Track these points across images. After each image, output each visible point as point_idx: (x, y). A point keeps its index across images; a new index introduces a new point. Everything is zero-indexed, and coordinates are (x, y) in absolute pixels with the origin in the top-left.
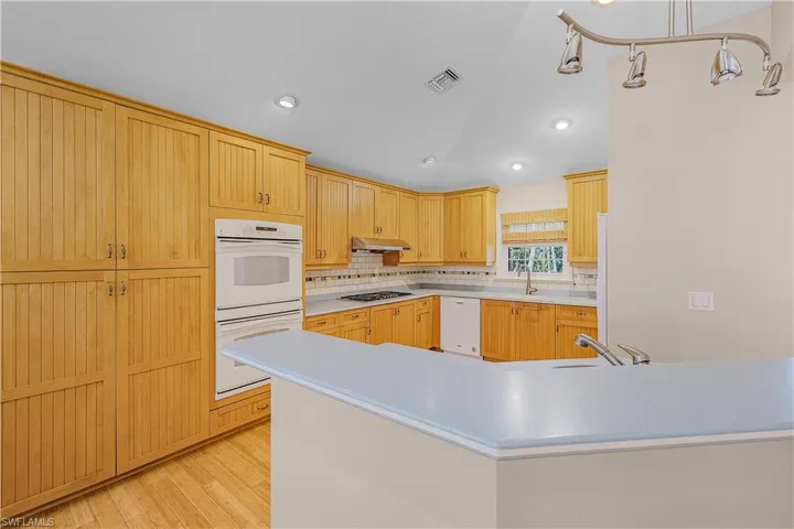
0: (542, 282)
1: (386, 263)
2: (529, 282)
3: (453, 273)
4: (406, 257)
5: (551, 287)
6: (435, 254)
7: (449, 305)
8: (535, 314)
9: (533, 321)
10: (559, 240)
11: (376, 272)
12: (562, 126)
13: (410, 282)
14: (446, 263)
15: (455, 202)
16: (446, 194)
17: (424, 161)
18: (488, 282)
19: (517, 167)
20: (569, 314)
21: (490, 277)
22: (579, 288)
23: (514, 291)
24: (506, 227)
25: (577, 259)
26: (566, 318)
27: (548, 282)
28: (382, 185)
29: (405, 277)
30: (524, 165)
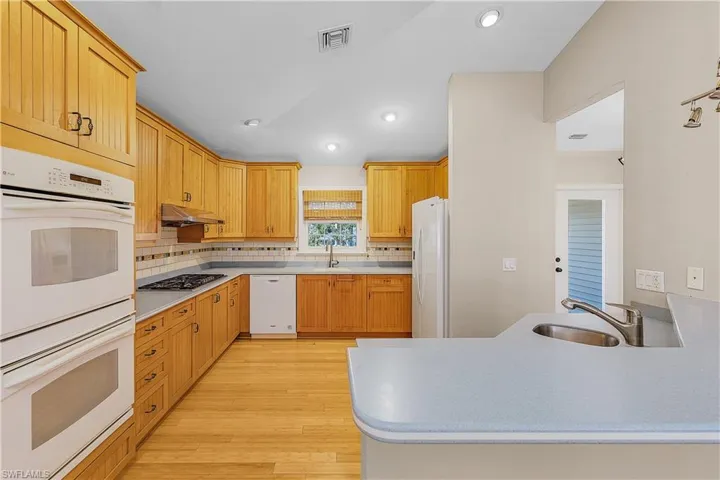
0: (341, 255)
1: (181, 239)
2: (331, 255)
3: (251, 249)
4: (211, 232)
5: (350, 259)
6: (235, 229)
7: (259, 284)
8: (349, 285)
9: (347, 291)
10: (351, 218)
11: (171, 251)
12: (390, 118)
13: (202, 262)
14: (248, 239)
15: (260, 174)
16: (248, 164)
17: (247, 123)
18: (291, 257)
19: (332, 148)
20: (377, 282)
21: (293, 253)
22: (373, 259)
23: (316, 265)
24: (306, 203)
25: (376, 235)
26: (377, 286)
27: (347, 255)
28: (191, 141)
29: (197, 255)
30: (338, 145)
